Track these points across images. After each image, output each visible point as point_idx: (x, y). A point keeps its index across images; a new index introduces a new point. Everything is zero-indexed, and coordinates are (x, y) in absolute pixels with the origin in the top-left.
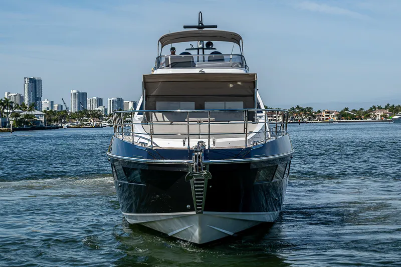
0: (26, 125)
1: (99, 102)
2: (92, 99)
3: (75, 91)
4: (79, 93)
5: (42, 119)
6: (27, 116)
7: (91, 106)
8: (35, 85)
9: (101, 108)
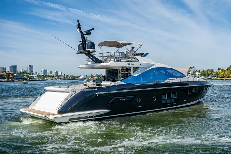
0: (31, 79)
1: (51, 72)
2: (49, 72)
3: (44, 69)
4: (45, 70)
5: (36, 77)
6: (31, 76)
7: (48, 74)
8: (31, 67)
9: (51, 74)
